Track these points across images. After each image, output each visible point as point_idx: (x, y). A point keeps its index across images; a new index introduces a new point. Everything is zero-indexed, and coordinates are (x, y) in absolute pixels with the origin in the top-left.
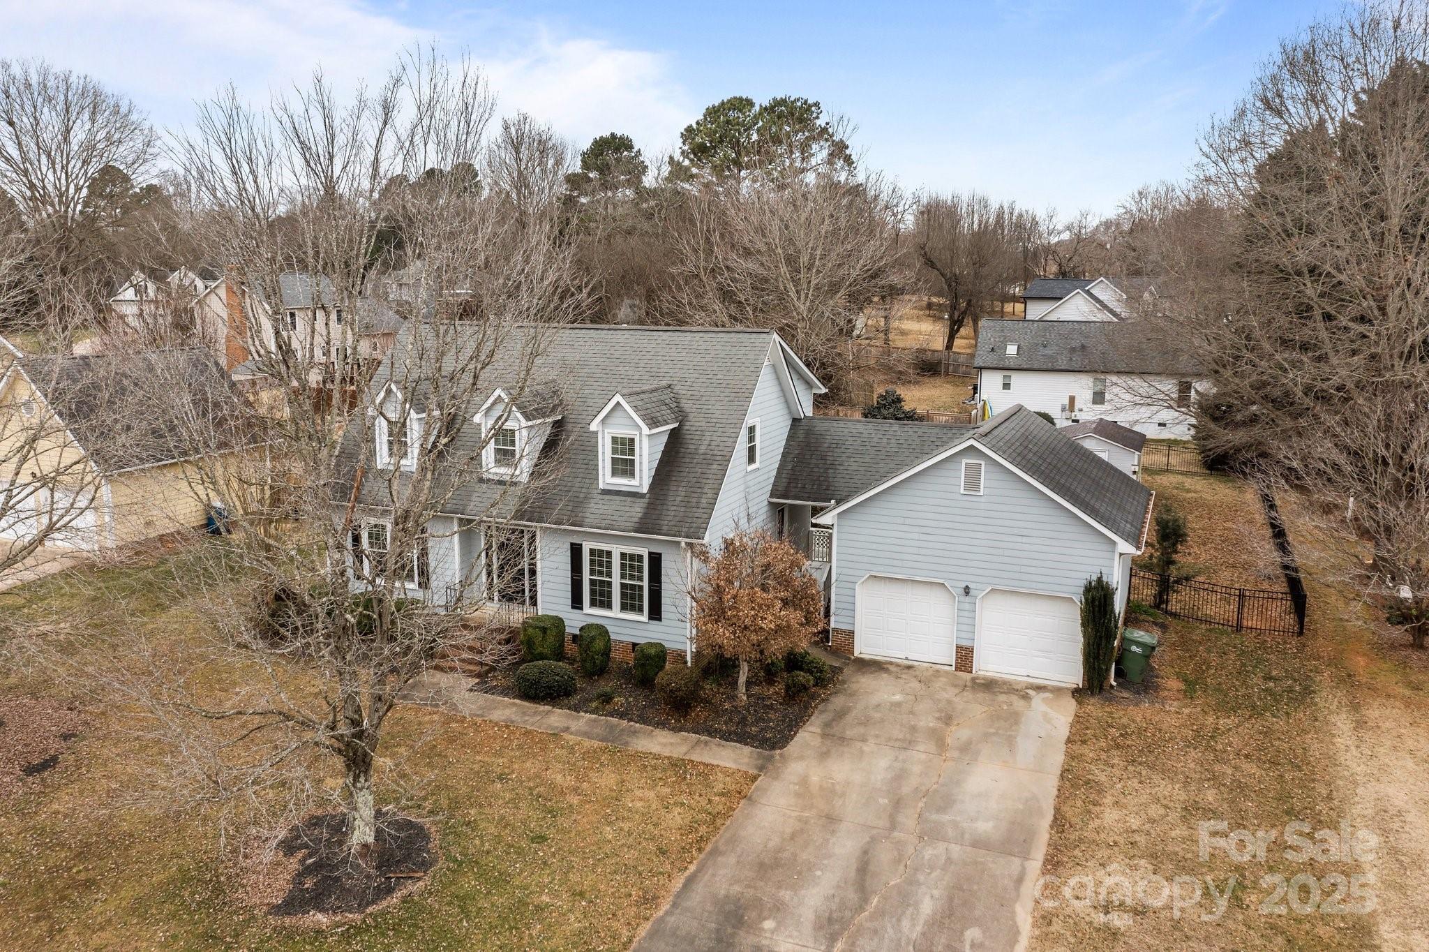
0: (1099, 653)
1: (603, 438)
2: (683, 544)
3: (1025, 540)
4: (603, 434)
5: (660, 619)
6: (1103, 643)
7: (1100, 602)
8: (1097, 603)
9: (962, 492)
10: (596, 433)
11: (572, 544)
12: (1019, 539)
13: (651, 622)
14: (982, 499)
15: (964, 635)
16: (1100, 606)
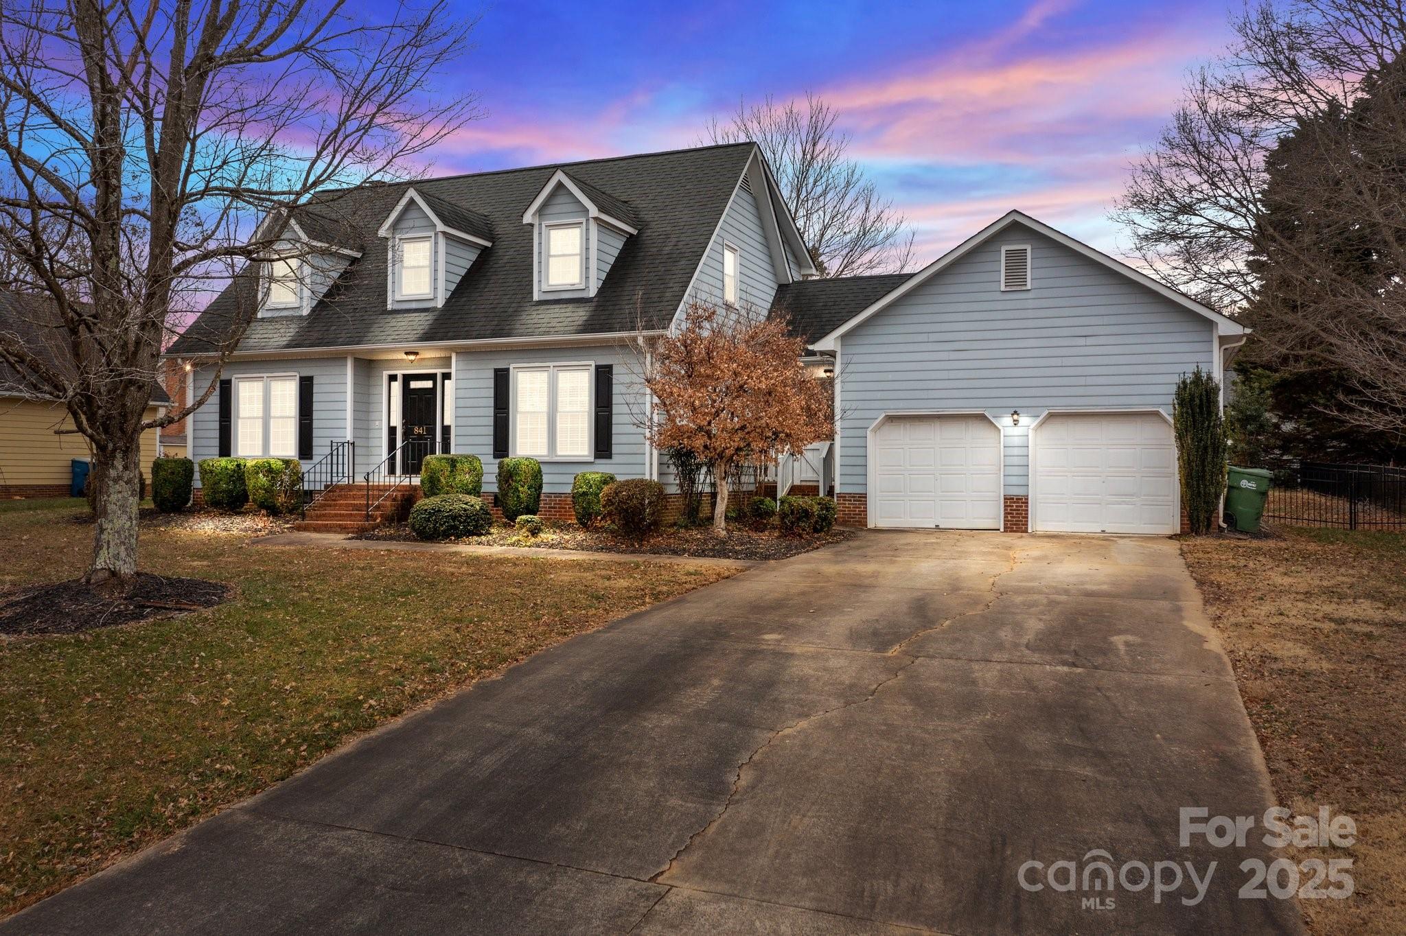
0: (1204, 471)
1: (540, 233)
2: (640, 341)
3: (1090, 341)
4: (540, 229)
5: (609, 456)
6: (1209, 458)
7: (1201, 400)
8: (1197, 401)
9: (1003, 288)
10: (532, 225)
11: (496, 371)
12: (1082, 341)
13: (598, 461)
14: (1030, 295)
15: (1014, 480)
16: (1201, 407)
